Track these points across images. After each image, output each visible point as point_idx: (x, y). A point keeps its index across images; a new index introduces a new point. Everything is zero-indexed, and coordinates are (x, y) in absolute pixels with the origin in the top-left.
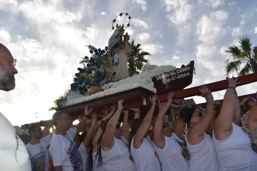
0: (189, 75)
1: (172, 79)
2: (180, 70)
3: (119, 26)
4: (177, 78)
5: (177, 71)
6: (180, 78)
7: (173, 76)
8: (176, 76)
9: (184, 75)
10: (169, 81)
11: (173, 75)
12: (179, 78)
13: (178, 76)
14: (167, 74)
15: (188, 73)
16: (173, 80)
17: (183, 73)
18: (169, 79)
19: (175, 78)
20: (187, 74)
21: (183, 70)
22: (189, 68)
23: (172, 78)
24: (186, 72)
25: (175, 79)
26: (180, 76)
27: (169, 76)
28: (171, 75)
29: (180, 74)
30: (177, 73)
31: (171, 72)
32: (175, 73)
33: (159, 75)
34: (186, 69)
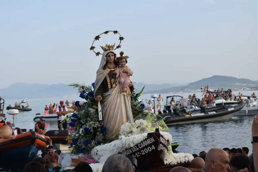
0: (154, 148)
1: (136, 156)
2: (142, 144)
4: (141, 154)
5: (139, 146)
6: (145, 153)
7: (136, 152)
8: (139, 151)
9: (149, 150)
11: (136, 150)
12: (143, 154)
13: (141, 152)
14: (129, 150)
15: (153, 146)
16: (138, 156)
17: (146, 147)
18: (133, 155)
19: (139, 154)
20: (151, 148)
21: (145, 144)
22: (153, 140)
23: (136, 154)
24: (150, 145)
25: (139, 156)
26: (143, 152)
27: (132, 152)
28: (134, 151)
29: (143, 148)
30: (139, 148)
31: (132, 147)
33: (122, 151)
34: (150, 141)
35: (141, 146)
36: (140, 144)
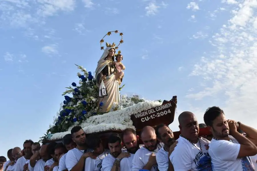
0: (170, 112)
1: (151, 117)
2: (159, 107)
3: (108, 45)
4: (156, 116)
5: (156, 109)
6: (160, 116)
7: (152, 114)
8: (155, 114)
9: (164, 113)
10: (148, 119)
12: (158, 116)
13: (157, 114)
14: (145, 112)
15: (169, 110)
16: (152, 118)
17: (163, 110)
18: (148, 117)
19: (155, 116)
20: (167, 112)
21: (162, 108)
22: (170, 105)
23: (151, 116)
25: (154, 118)
26: (159, 114)
27: (147, 114)
28: (149, 113)
29: (160, 112)
30: (156, 111)
31: (149, 109)
32: (154, 111)
33: (137, 113)
34: (167, 106)
35: (158, 109)
36: (158, 107)
